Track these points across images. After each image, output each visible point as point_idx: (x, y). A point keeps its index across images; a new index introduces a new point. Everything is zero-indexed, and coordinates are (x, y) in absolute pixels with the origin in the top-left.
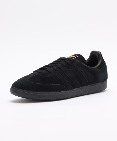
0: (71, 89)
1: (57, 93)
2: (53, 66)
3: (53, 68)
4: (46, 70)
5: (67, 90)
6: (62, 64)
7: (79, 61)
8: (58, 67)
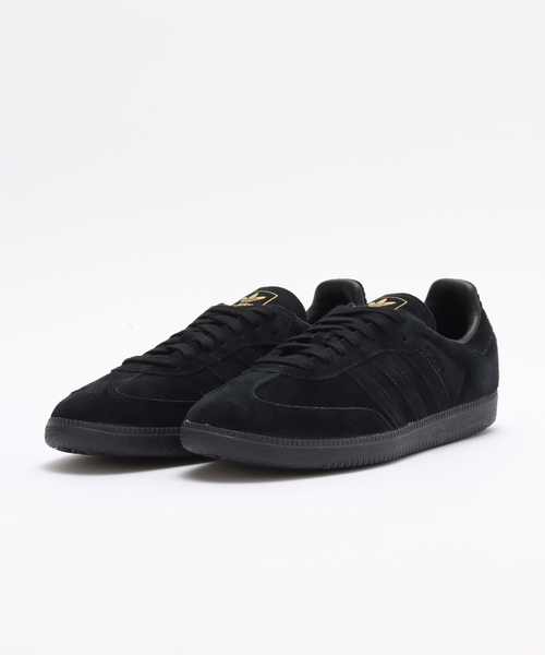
0: (400, 426)
1: (362, 442)
2: (327, 340)
3: (333, 348)
4: (309, 355)
5: (390, 429)
6: (360, 332)
7: (416, 319)
8: (348, 341)
